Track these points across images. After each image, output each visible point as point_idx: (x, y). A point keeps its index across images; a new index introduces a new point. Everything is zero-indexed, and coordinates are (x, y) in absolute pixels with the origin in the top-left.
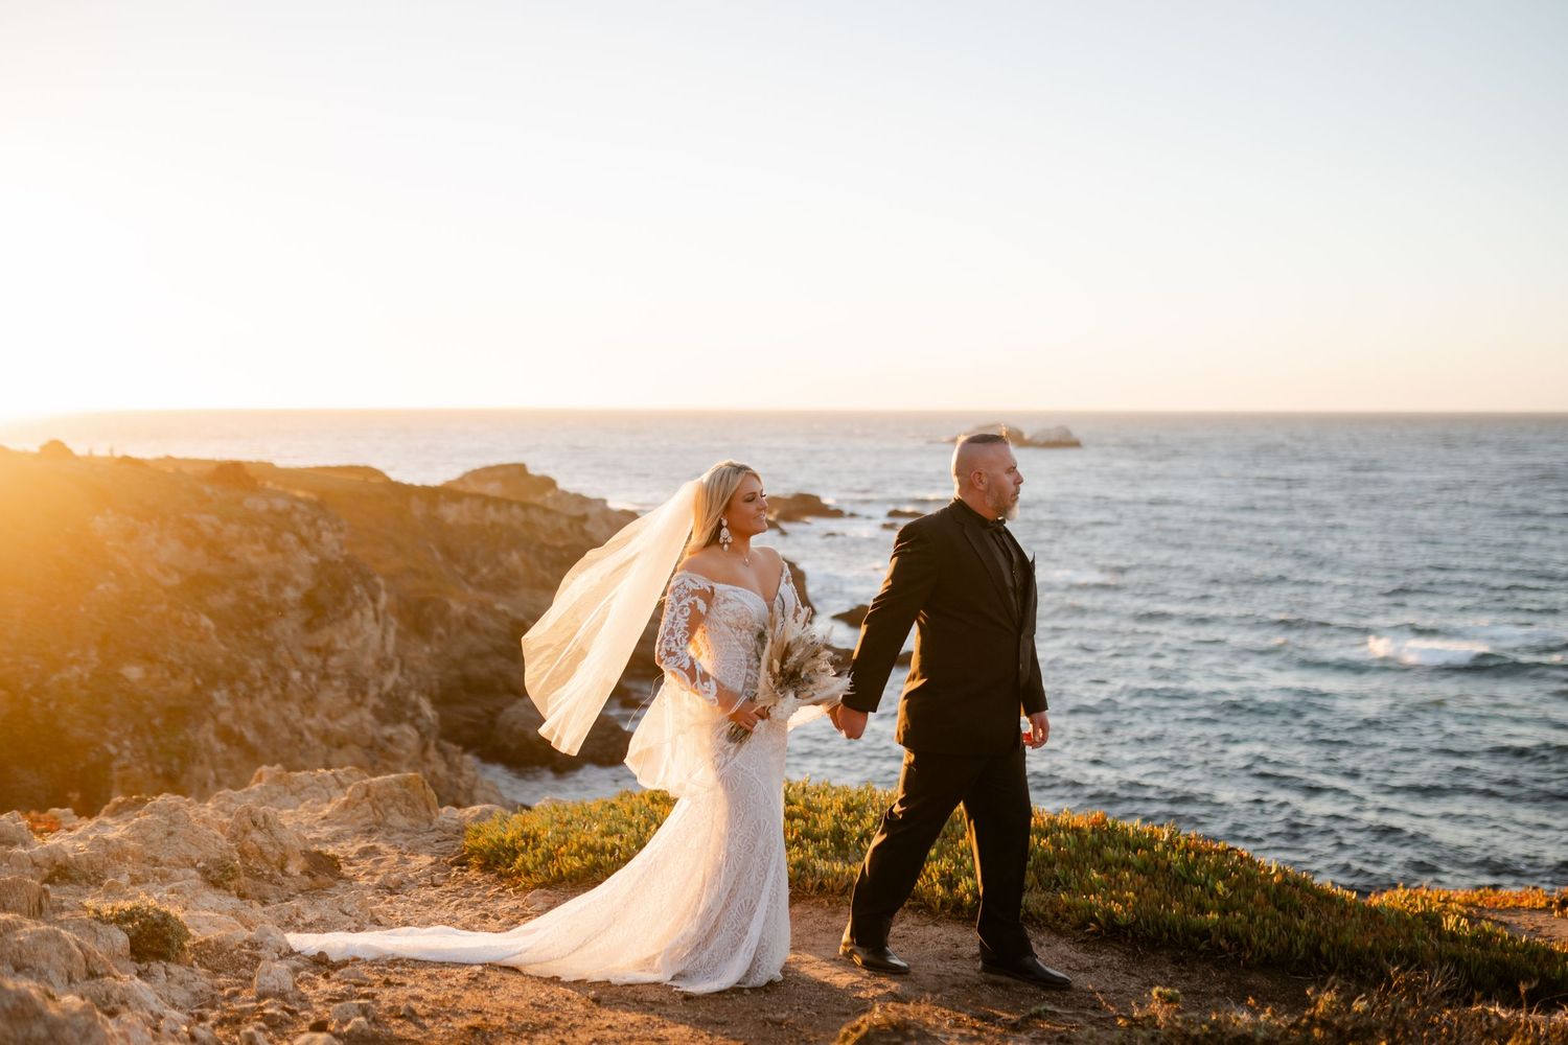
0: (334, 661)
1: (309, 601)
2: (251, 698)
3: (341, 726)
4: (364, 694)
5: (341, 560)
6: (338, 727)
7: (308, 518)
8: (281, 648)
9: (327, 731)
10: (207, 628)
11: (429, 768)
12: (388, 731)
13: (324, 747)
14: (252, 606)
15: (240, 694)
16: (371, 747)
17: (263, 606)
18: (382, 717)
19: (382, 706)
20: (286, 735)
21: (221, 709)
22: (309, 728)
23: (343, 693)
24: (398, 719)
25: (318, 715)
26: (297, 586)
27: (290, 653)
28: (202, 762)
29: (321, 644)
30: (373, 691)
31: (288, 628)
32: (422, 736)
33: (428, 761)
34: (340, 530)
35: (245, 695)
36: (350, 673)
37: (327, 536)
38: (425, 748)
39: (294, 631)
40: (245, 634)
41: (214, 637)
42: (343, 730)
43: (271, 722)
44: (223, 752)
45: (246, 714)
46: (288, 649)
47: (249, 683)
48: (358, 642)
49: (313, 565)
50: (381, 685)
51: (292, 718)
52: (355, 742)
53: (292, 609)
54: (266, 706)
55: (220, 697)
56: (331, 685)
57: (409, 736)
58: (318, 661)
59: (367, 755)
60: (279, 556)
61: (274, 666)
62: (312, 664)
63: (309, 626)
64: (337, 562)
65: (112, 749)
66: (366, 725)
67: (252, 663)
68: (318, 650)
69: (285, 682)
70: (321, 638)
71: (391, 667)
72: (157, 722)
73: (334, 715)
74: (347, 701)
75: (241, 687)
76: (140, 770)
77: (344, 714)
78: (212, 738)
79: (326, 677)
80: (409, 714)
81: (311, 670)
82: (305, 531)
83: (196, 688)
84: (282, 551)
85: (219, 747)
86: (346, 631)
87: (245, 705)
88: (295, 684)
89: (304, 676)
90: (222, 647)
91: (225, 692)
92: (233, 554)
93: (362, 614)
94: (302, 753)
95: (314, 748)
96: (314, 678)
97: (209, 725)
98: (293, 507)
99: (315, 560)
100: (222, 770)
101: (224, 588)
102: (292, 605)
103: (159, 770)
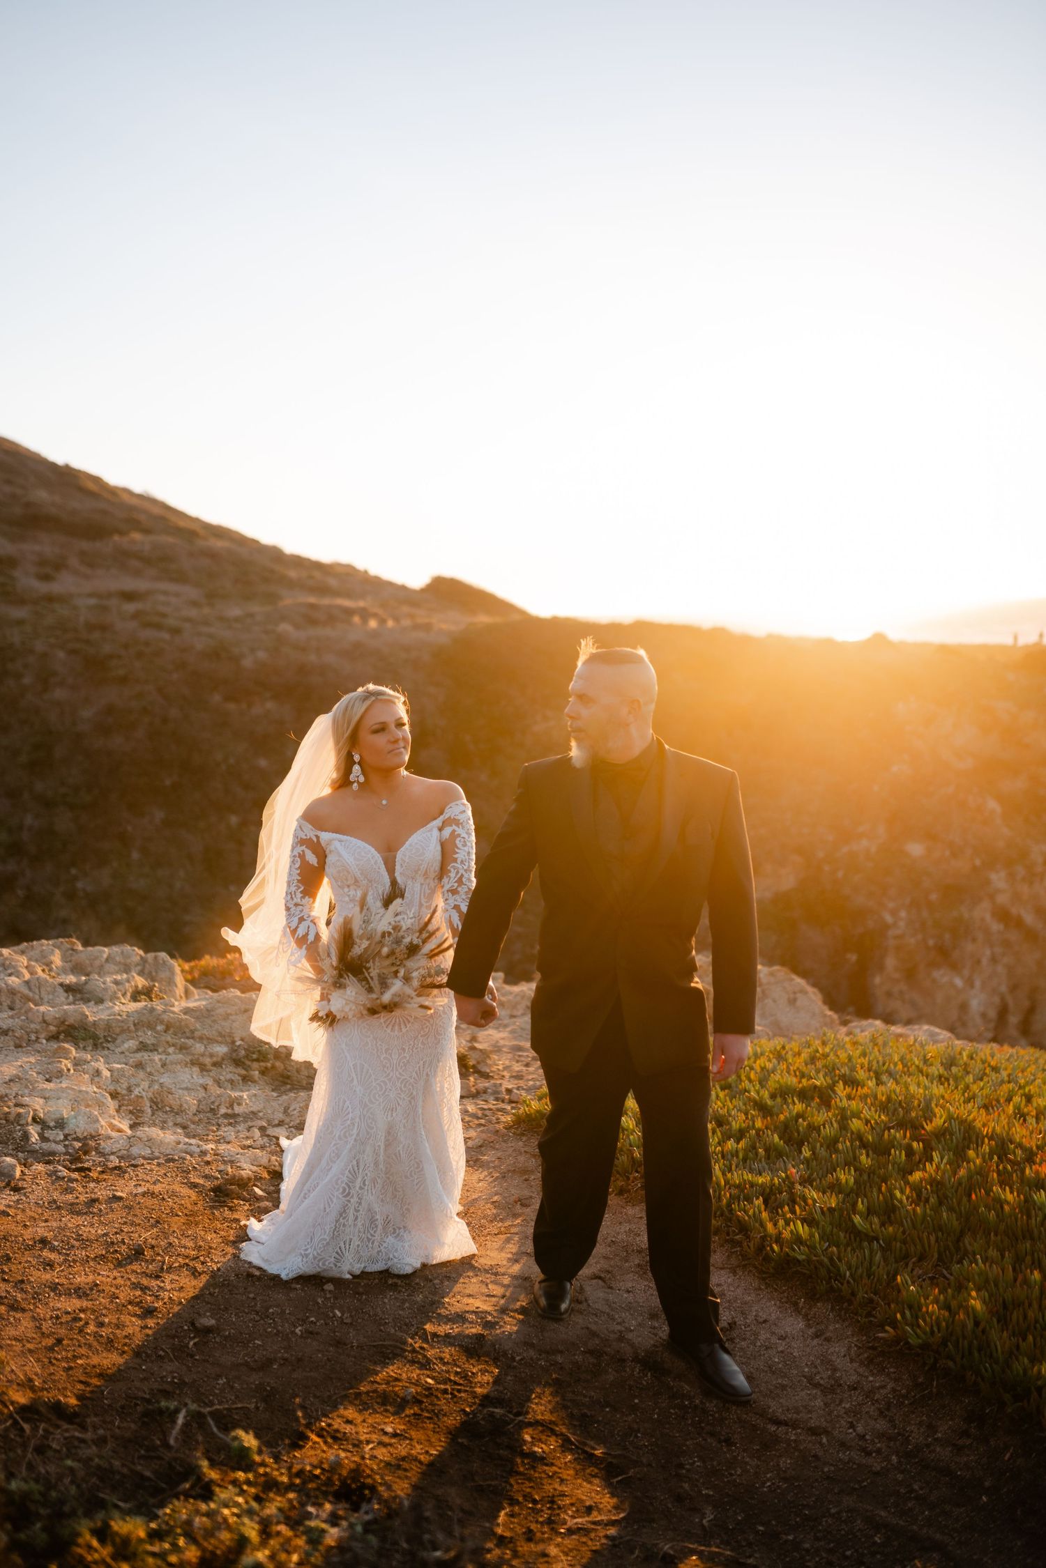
2: (1031, 882)
10: (993, 811)
15: (1019, 877)
21: (999, 890)
28: (974, 940)
35: (1024, 879)
40: (1033, 818)
41: (998, 821)
44: (1001, 932)
45: (1025, 897)
47: (1030, 868)
55: (999, 878)
65: (889, 919)
67: (1036, 848)
72: (933, 897)
75: (1021, 871)
76: (912, 941)
78: (988, 917)
83: (975, 869)
87: (1025, 888)
90: (1007, 830)
91: (1003, 874)
92: (1028, 740)
97: (986, 905)
100: (998, 950)
101: (1017, 773)
103: (931, 942)
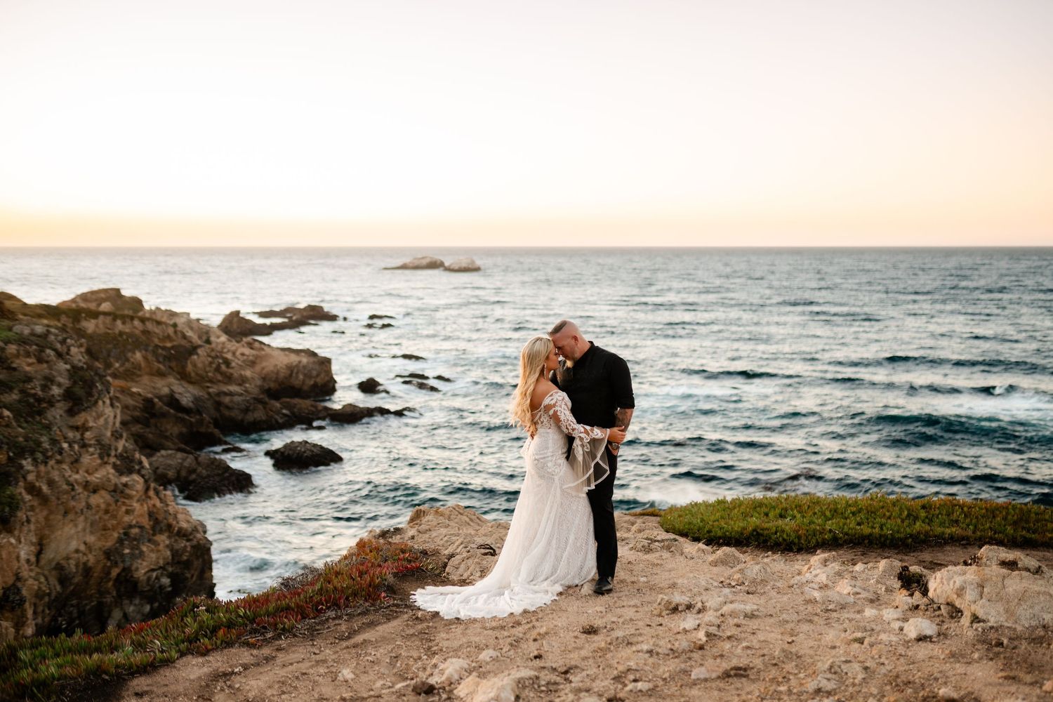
0: (88, 434)
1: (68, 395)
2: (46, 463)
3: (96, 478)
4: (109, 455)
5: (85, 366)
6: (94, 479)
7: (60, 338)
8: (55, 428)
9: (87, 482)
10: (8, 417)
11: (151, 502)
12: (124, 479)
13: (86, 493)
14: (32, 400)
15: (39, 461)
16: (114, 491)
17: (39, 400)
18: (120, 471)
19: (118, 463)
20: (65, 487)
21: (29, 472)
22: (76, 481)
23: (96, 456)
24: (130, 471)
25: (81, 472)
26: (59, 385)
27: (61, 431)
29: (79, 423)
30: (113, 453)
31: (57, 413)
32: (146, 481)
33: (150, 497)
34: (81, 346)
35: (42, 462)
36: (99, 442)
37: (74, 350)
38: (147, 489)
39: (61, 416)
40: (30, 419)
41: (14, 424)
42: (98, 481)
43: (57, 479)
44: (30, 501)
45: (42, 474)
46: (59, 428)
47: (44, 453)
48: (101, 421)
49: (68, 370)
50: (116, 450)
51: (67, 475)
52: (103, 488)
53: (59, 401)
54: (53, 468)
55: (27, 464)
56: (87, 451)
57: (138, 482)
58: (78, 436)
59: (112, 496)
60: (45, 365)
61: (54, 442)
62: (75, 437)
63: (71, 412)
64: (82, 367)
66: (110, 476)
67: (42, 440)
68: (77, 428)
69: (61, 451)
70: (79, 420)
71: (121, 436)
73: (90, 471)
74: (99, 461)
75: (39, 456)
77: (97, 470)
79: (84, 446)
80: (137, 467)
81: (75, 442)
82: (58, 346)
83: (9, 458)
84: (47, 362)
85: (28, 497)
86: (94, 414)
87: (42, 468)
88: (66, 452)
89: (70, 446)
90: (20, 430)
92: (14, 365)
93: (104, 402)
94: (73, 498)
95: (79, 494)
96: (76, 447)
98: (48, 331)
99: (68, 367)
101: (11, 389)
102: (59, 398)
